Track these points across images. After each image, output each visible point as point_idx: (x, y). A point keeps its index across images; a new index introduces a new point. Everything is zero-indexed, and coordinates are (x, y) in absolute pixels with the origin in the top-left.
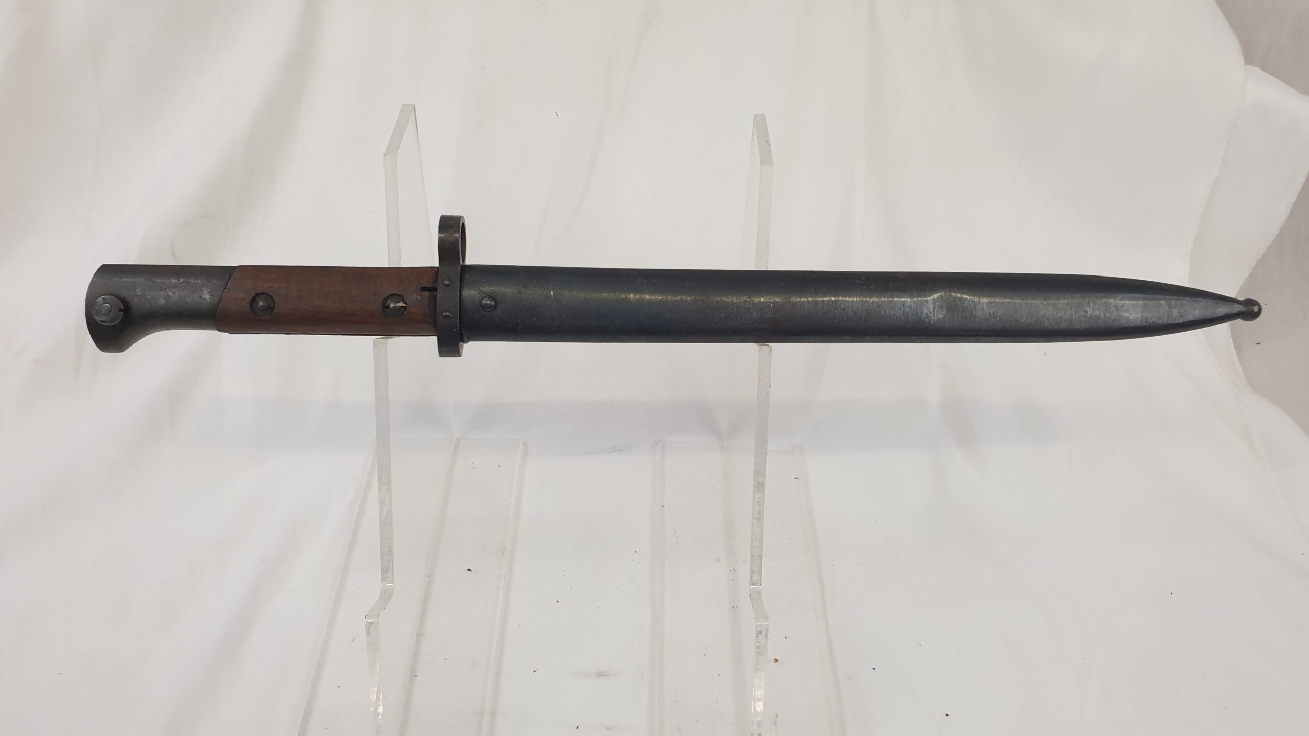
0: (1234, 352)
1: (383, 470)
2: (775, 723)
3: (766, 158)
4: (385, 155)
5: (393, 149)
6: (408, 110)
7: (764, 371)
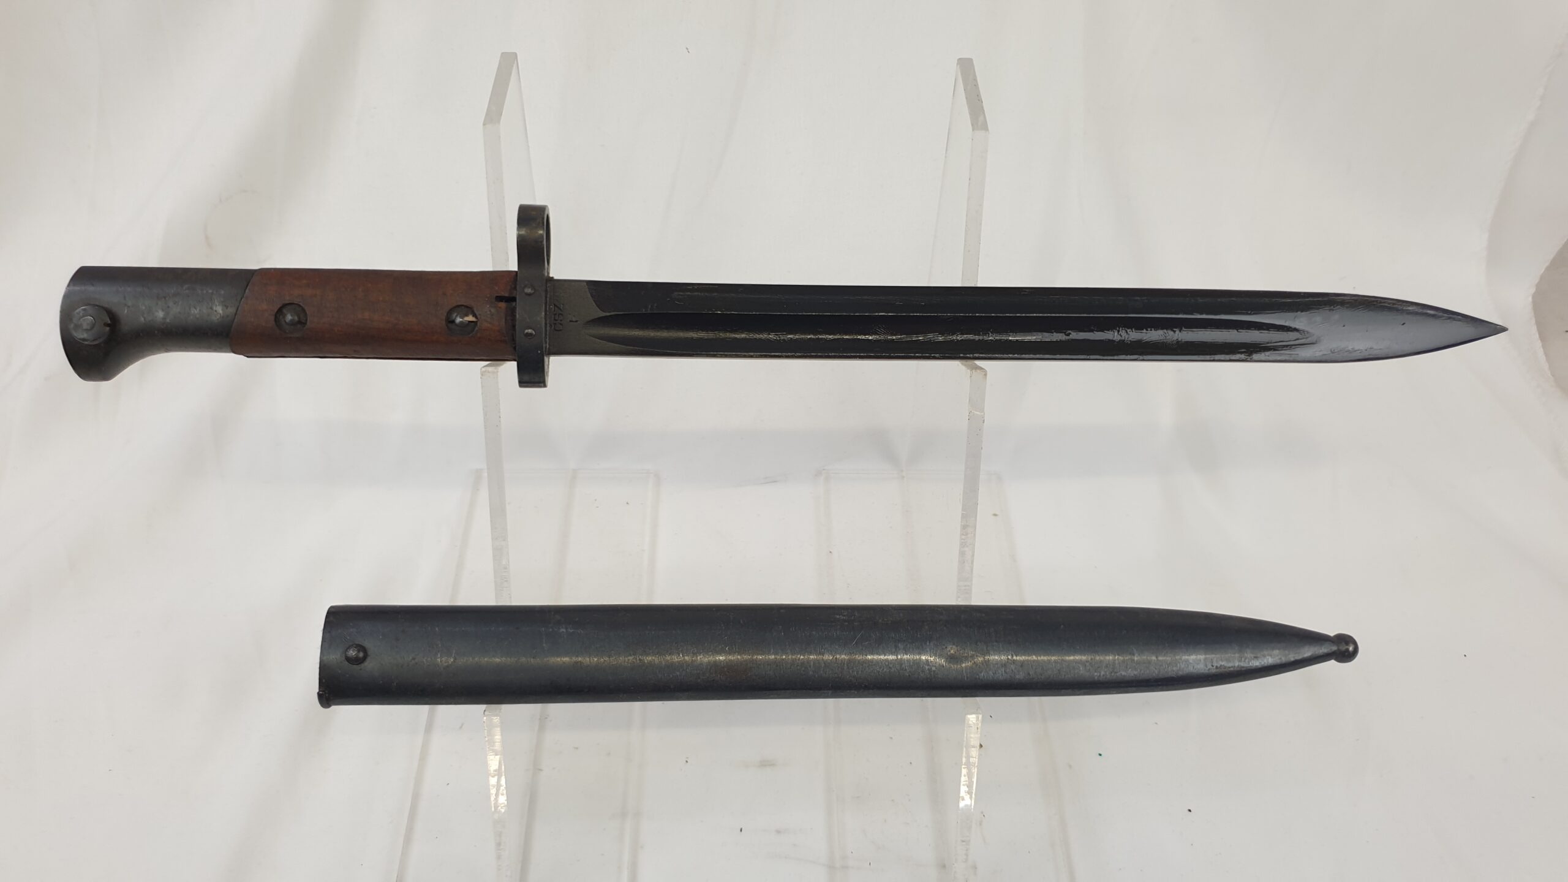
0: (1539, 344)
2: (981, 824)
3: (978, 120)
4: (484, 123)
5: (493, 115)
6: (508, 62)
7: (976, 403)
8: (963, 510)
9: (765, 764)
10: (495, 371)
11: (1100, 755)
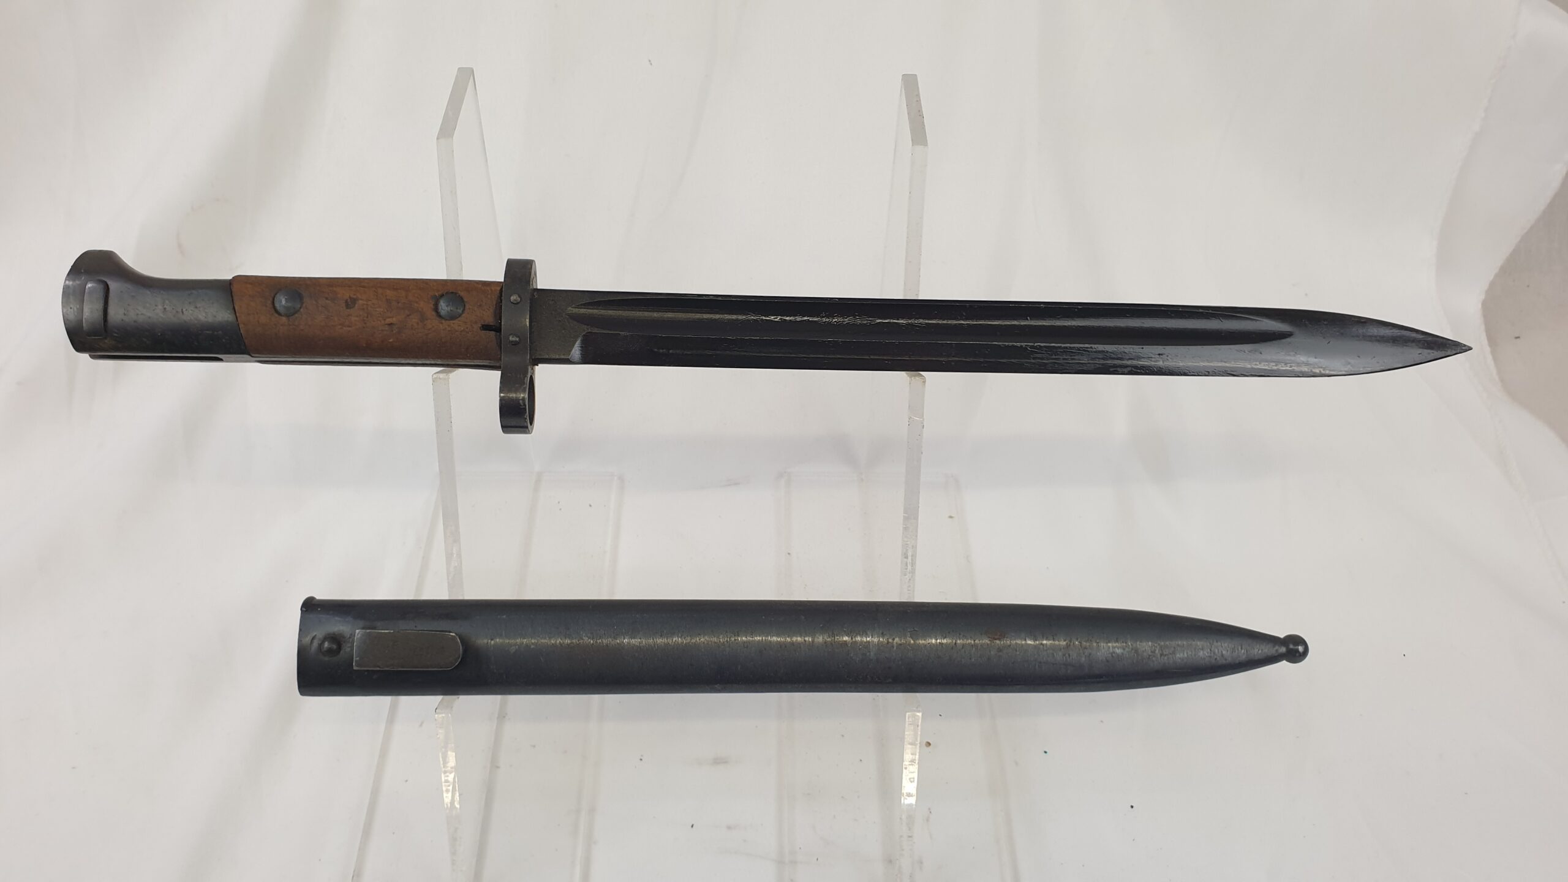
0: (1488, 349)
1: (449, 513)
2: (928, 820)
3: (919, 135)
4: (437, 139)
5: (447, 130)
6: (465, 76)
7: (916, 409)
8: (904, 513)
9: (718, 761)
10: (447, 377)
11: (1046, 752)
